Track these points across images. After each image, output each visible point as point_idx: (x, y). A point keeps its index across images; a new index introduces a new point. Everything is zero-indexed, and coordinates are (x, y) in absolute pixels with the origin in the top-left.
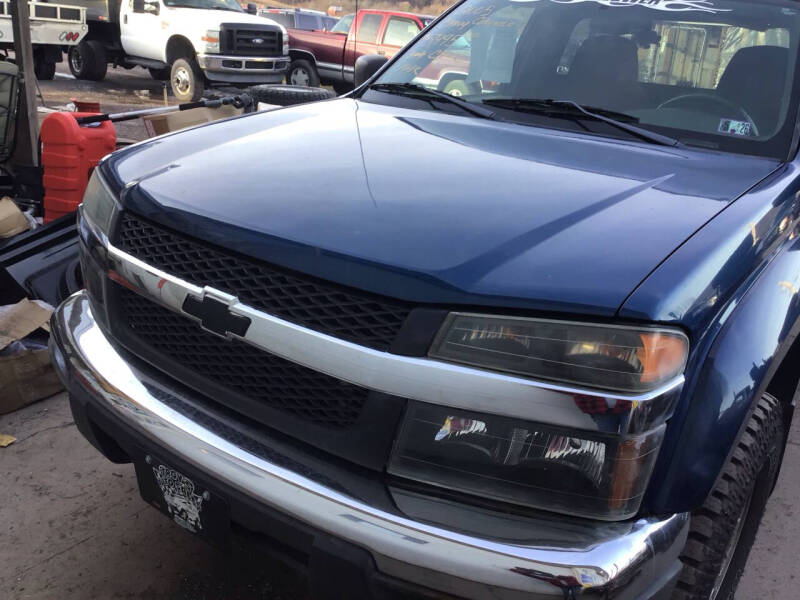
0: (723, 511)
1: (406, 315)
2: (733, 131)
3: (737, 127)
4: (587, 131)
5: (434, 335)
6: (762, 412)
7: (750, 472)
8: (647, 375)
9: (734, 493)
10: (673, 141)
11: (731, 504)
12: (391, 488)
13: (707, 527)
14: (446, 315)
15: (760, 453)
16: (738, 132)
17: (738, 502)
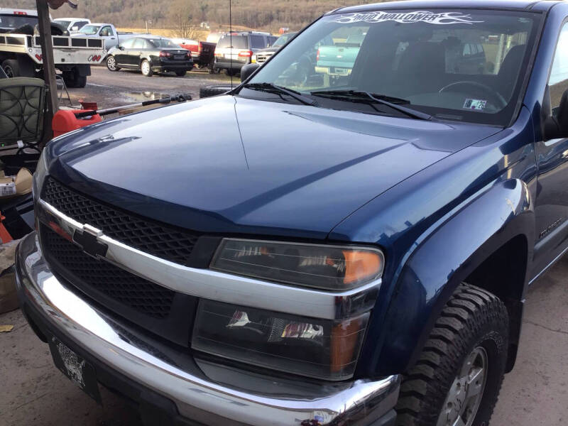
0: (435, 376)
1: (196, 240)
2: (474, 107)
3: (477, 104)
4: (378, 112)
5: (213, 254)
6: (474, 306)
7: (461, 349)
8: (348, 278)
9: (446, 364)
10: (428, 116)
11: (443, 372)
12: (196, 359)
13: (422, 387)
14: (221, 240)
15: (470, 335)
16: (477, 108)
17: (449, 370)
